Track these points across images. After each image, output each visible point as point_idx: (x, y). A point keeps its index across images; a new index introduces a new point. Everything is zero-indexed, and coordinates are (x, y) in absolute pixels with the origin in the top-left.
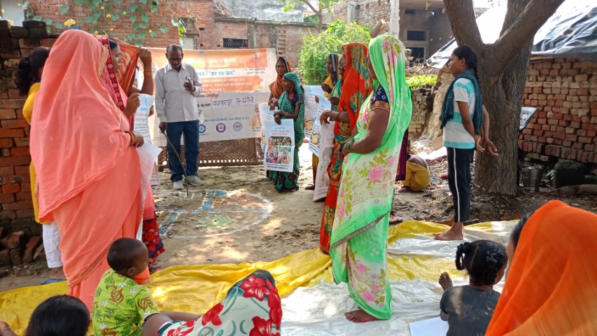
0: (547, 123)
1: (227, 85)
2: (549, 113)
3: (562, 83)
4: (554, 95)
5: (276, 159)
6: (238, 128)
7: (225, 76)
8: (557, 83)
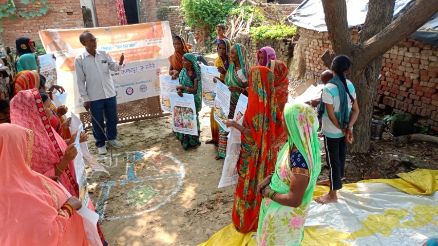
0: (385, 80)
1: (132, 55)
2: (387, 73)
3: (398, 51)
4: (392, 59)
5: (182, 124)
6: (144, 90)
7: (129, 48)
8: (395, 50)
